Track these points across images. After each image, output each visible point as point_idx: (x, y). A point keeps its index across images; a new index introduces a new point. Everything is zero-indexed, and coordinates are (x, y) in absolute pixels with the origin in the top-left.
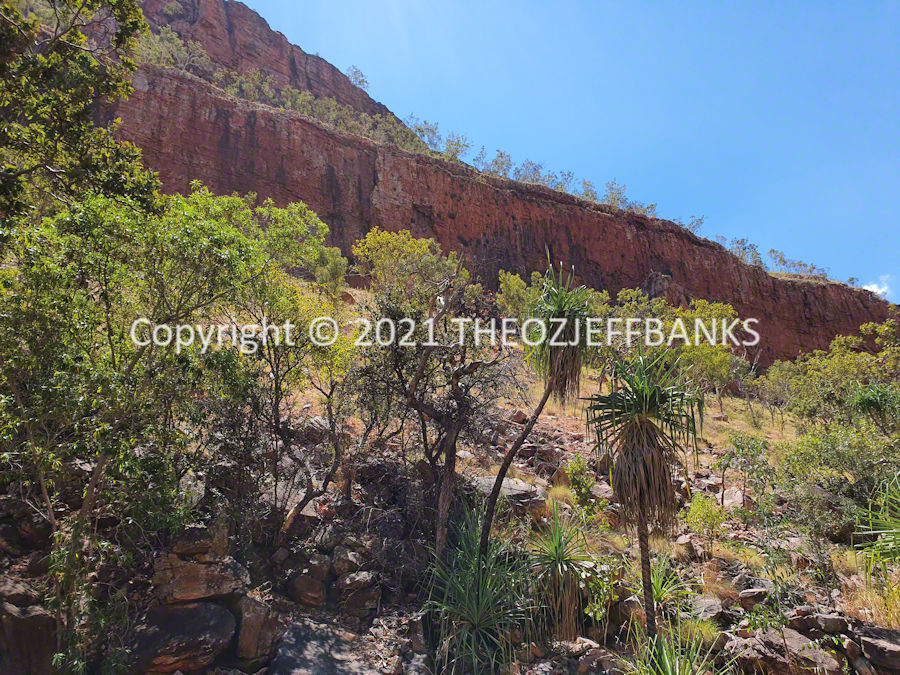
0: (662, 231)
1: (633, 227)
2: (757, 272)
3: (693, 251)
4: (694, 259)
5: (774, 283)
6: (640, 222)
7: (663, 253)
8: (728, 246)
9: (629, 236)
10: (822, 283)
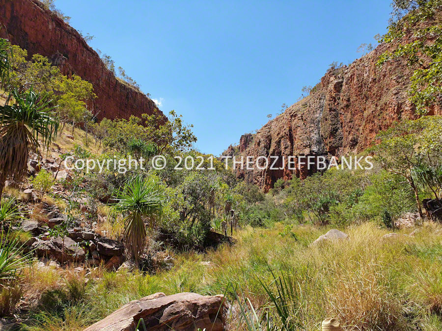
0: (70, 33)
1: (54, 23)
2: (111, 74)
3: (83, 51)
4: (82, 55)
5: (116, 83)
6: (59, 23)
7: (67, 45)
8: (101, 56)
9: (50, 27)
10: (136, 91)
